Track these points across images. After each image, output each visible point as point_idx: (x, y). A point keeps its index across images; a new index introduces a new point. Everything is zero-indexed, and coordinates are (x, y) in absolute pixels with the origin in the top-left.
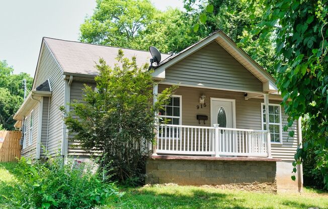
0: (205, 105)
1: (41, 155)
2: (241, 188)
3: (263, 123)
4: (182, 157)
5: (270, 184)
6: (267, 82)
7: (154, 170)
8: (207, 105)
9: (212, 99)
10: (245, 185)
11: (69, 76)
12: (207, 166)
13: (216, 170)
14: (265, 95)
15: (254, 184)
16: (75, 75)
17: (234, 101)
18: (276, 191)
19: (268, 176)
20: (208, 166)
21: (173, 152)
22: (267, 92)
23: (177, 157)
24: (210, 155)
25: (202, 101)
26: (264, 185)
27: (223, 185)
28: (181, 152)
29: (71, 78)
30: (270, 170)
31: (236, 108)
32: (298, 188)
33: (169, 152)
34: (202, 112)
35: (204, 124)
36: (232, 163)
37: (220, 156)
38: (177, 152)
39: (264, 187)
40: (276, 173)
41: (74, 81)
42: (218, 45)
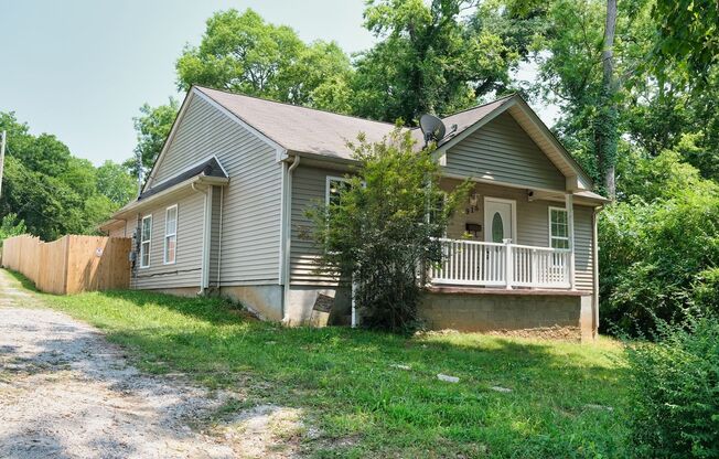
0: (477, 207)
1: (210, 282)
3: (551, 237)
4: (465, 289)
5: (574, 329)
6: (574, 177)
7: (427, 310)
8: (479, 208)
9: (486, 199)
11: (294, 157)
14: (567, 196)
15: (553, 330)
16: (303, 156)
17: (514, 203)
18: (580, 339)
19: (570, 318)
21: (456, 282)
22: (571, 192)
23: (459, 289)
24: (484, 287)
25: (474, 202)
26: (565, 330)
28: (466, 282)
29: (297, 159)
30: (573, 308)
31: (518, 214)
32: (591, 333)
33: (451, 281)
34: (473, 218)
35: (476, 238)
38: (461, 282)
39: (566, 333)
41: (300, 165)
42: (510, 116)
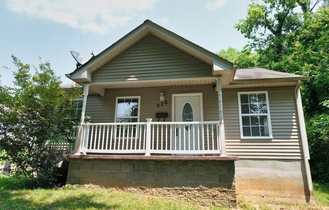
0: (166, 102)
2: (179, 194)
3: (241, 115)
5: (225, 191)
7: (76, 170)
9: (174, 95)
10: (186, 190)
12: (134, 167)
13: (146, 171)
15: (198, 190)
17: (201, 94)
18: (235, 201)
19: (220, 181)
20: (136, 166)
25: (162, 99)
27: (154, 190)
30: (224, 171)
32: (304, 197)
34: (162, 109)
36: (168, 163)
37: (151, 154)
39: (214, 194)
40: (234, 177)
42: (155, 37)
